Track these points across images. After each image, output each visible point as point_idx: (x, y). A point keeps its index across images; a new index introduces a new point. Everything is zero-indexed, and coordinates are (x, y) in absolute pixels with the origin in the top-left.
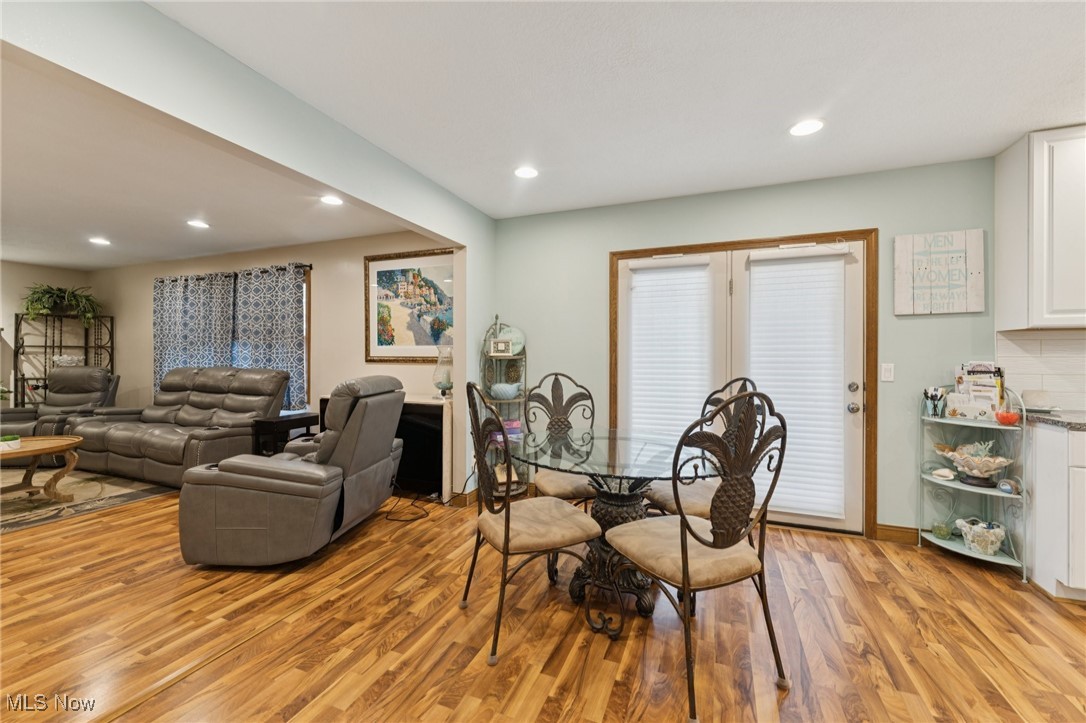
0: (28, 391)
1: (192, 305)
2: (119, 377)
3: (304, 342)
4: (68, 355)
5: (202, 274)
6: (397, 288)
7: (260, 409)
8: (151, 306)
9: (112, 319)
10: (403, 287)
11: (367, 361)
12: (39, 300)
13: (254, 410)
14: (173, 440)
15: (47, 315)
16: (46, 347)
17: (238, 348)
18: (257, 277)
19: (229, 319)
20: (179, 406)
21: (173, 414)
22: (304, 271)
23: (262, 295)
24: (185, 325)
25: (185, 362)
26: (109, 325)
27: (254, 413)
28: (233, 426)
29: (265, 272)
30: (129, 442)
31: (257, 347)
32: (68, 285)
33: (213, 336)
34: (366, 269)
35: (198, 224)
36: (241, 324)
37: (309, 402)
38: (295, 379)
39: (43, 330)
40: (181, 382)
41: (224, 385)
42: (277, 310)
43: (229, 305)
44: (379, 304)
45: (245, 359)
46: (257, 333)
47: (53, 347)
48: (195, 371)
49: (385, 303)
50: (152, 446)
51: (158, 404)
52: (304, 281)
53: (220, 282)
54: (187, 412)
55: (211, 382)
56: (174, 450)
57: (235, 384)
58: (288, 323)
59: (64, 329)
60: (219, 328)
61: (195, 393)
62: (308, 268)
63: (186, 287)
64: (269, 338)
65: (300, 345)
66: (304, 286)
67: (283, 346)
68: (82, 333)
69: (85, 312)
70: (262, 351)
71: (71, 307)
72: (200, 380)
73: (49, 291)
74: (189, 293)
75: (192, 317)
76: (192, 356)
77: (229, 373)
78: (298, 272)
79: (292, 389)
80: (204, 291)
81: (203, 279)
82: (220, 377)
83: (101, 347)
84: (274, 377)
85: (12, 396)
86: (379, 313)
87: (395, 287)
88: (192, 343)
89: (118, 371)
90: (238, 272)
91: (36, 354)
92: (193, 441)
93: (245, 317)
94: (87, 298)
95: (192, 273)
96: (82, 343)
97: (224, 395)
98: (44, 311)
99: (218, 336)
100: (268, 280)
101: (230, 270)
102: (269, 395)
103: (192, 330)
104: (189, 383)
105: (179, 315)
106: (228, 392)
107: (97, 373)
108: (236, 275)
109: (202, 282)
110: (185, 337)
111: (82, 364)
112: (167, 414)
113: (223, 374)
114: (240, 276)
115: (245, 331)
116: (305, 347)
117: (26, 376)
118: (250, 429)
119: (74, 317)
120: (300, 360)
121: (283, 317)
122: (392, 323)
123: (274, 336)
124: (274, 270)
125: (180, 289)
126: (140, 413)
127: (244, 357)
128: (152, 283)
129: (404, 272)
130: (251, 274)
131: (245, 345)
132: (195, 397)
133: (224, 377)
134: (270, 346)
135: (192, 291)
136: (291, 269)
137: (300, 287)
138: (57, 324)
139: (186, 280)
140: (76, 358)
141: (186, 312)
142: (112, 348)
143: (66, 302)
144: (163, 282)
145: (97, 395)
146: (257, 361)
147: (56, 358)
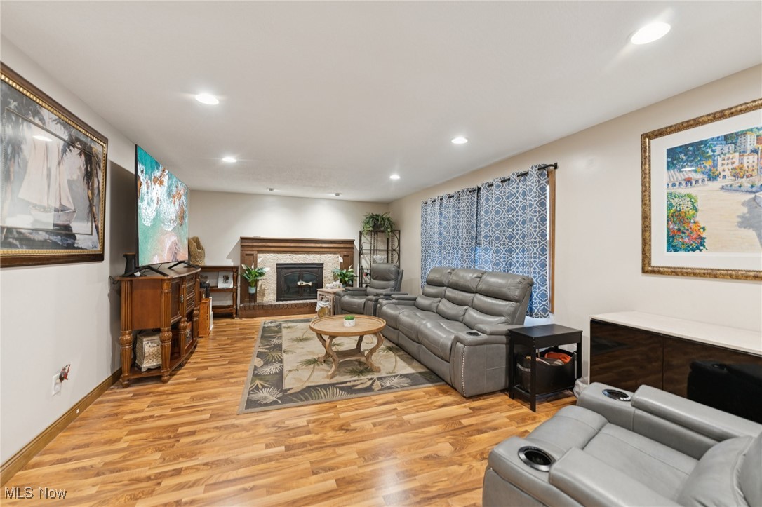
0: (364, 276)
1: (445, 218)
2: (403, 271)
3: (548, 247)
4: (380, 255)
5: (452, 193)
6: (715, 166)
7: (508, 315)
8: (419, 221)
9: (399, 231)
10: (726, 161)
11: (644, 272)
12: (368, 222)
13: (503, 316)
14: (442, 337)
15: (372, 231)
16: (371, 250)
17: (480, 252)
18: (498, 186)
19: (472, 227)
20: (439, 299)
21: (436, 305)
22: (548, 171)
23: (502, 203)
24: (440, 234)
25: (440, 262)
26: (398, 236)
27: (503, 318)
28: (491, 334)
29: (504, 181)
30: (412, 327)
31: (497, 251)
32: (380, 213)
33: (460, 241)
34: (645, 150)
35: (460, 140)
36: (483, 231)
37: (552, 311)
38: (538, 285)
39: (369, 239)
40: (439, 279)
41: (473, 285)
42: (517, 216)
43: (472, 216)
44: (669, 195)
45: (486, 262)
46: (497, 238)
47: (374, 250)
48: (449, 271)
49: (684, 190)
50: (426, 337)
51: (426, 295)
52: (547, 182)
53: (466, 197)
54: (444, 305)
55: (462, 282)
56: (443, 346)
57: (482, 286)
58: (531, 228)
59: (379, 239)
60: (465, 235)
61: (450, 289)
62: (552, 168)
63: (441, 204)
64: (509, 244)
65: (543, 250)
66: (548, 188)
67: (523, 251)
68: (386, 241)
69: (387, 228)
70: (502, 256)
71: (382, 225)
72: (453, 279)
73: (372, 217)
74: (443, 210)
75: (445, 228)
76: (445, 258)
77: (475, 275)
78: (541, 174)
79: (535, 295)
80: (453, 206)
81: (453, 196)
82: (469, 278)
83: (394, 250)
84: (521, 283)
85: (358, 278)
86: (670, 207)
87: (708, 164)
88: (445, 248)
89: (402, 268)
90: (480, 186)
91: (367, 254)
92: (459, 344)
93: (486, 225)
94: (388, 219)
95: (445, 193)
96: (386, 248)
97: (472, 295)
98: (371, 229)
99: (465, 242)
100: (509, 188)
101: (474, 186)
102: (516, 301)
103: (445, 238)
104: (445, 281)
105: (437, 226)
106: (476, 293)
107: (392, 268)
108: (479, 189)
109: (452, 199)
110: (441, 243)
111: (385, 261)
112: (431, 304)
113: (471, 275)
114: (482, 188)
115: (486, 237)
116: (548, 252)
117: (364, 267)
118: (504, 338)
119: (383, 232)
120: (544, 266)
121: (524, 222)
122: (701, 219)
123: (515, 241)
124: (515, 177)
125: (437, 206)
126: (415, 299)
127: (486, 260)
128: (420, 204)
129: (729, 139)
130: (492, 185)
131: (486, 249)
132: (450, 292)
133: (472, 279)
134: (511, 251)
135: (446, 207)
136: (534, 173)
137: (543, 189)
138: (376, 236)
139: (441, 199)
140: (383, 257)
141: (440, 224)
142: (399, 250)
143: (379, 223)
144: (426, 203)
145: (392, 283)
146: (497, 265)
147: (375, 257)
